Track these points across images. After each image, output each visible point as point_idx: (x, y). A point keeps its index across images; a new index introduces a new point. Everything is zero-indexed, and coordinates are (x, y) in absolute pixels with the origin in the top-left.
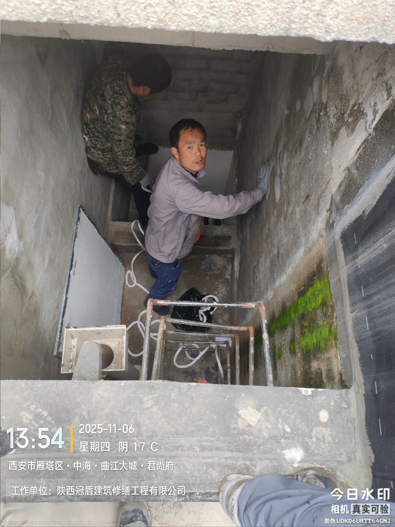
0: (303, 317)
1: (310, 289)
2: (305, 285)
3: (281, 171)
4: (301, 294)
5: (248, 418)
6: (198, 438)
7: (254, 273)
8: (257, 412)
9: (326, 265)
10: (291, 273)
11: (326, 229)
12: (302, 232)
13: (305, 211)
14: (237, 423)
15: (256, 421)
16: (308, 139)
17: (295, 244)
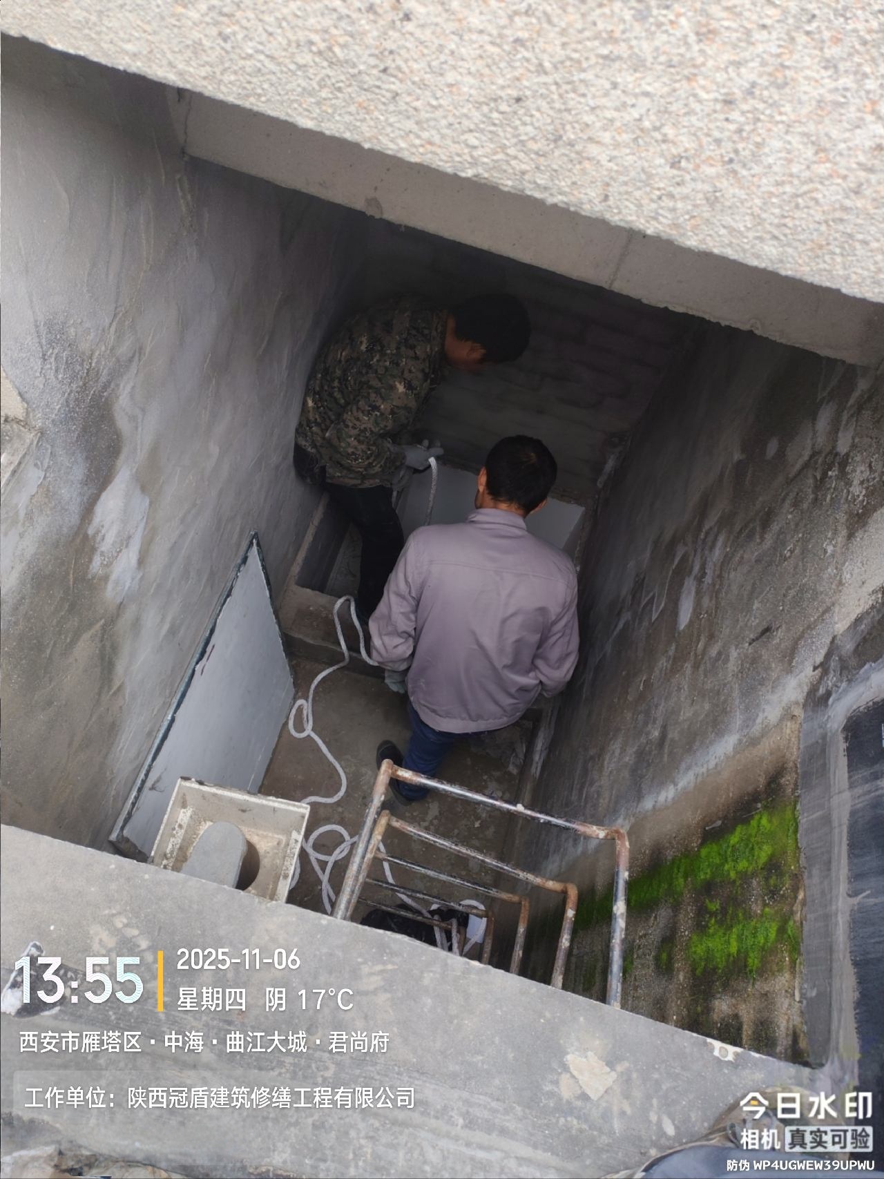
0: (708, 888)
1: (739, 829)
2: (725, 818)
3: (703, 568)
4: (713, 833)
5: (584, 1079)
6: (465, 1095)
7: (586, 772)
8: (608, 1069)
9: (793, 781)
10: (692, 785)
11: (804, 706)
12: (737, 702)
13: (755, 660)
14: (556, 1083)
15: (602, 1090)
16: (787, 515)
17: (716, 723)
